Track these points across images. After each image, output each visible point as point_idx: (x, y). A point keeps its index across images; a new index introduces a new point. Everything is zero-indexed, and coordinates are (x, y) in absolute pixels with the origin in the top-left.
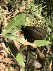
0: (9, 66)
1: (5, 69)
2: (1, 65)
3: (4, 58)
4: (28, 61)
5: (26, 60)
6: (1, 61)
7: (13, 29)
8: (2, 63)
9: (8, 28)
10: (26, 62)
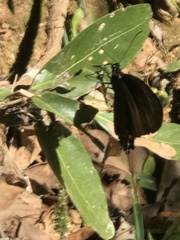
0: (62, 209)
1: (40, 221)
2: (24, 199)
3: (41, 162)
4: (164, 185)
5: (158, 183)
6: (26, 178)
7: (77, 74)
8: (29, 188)
9: (64, 63)
10: (153, 188)
